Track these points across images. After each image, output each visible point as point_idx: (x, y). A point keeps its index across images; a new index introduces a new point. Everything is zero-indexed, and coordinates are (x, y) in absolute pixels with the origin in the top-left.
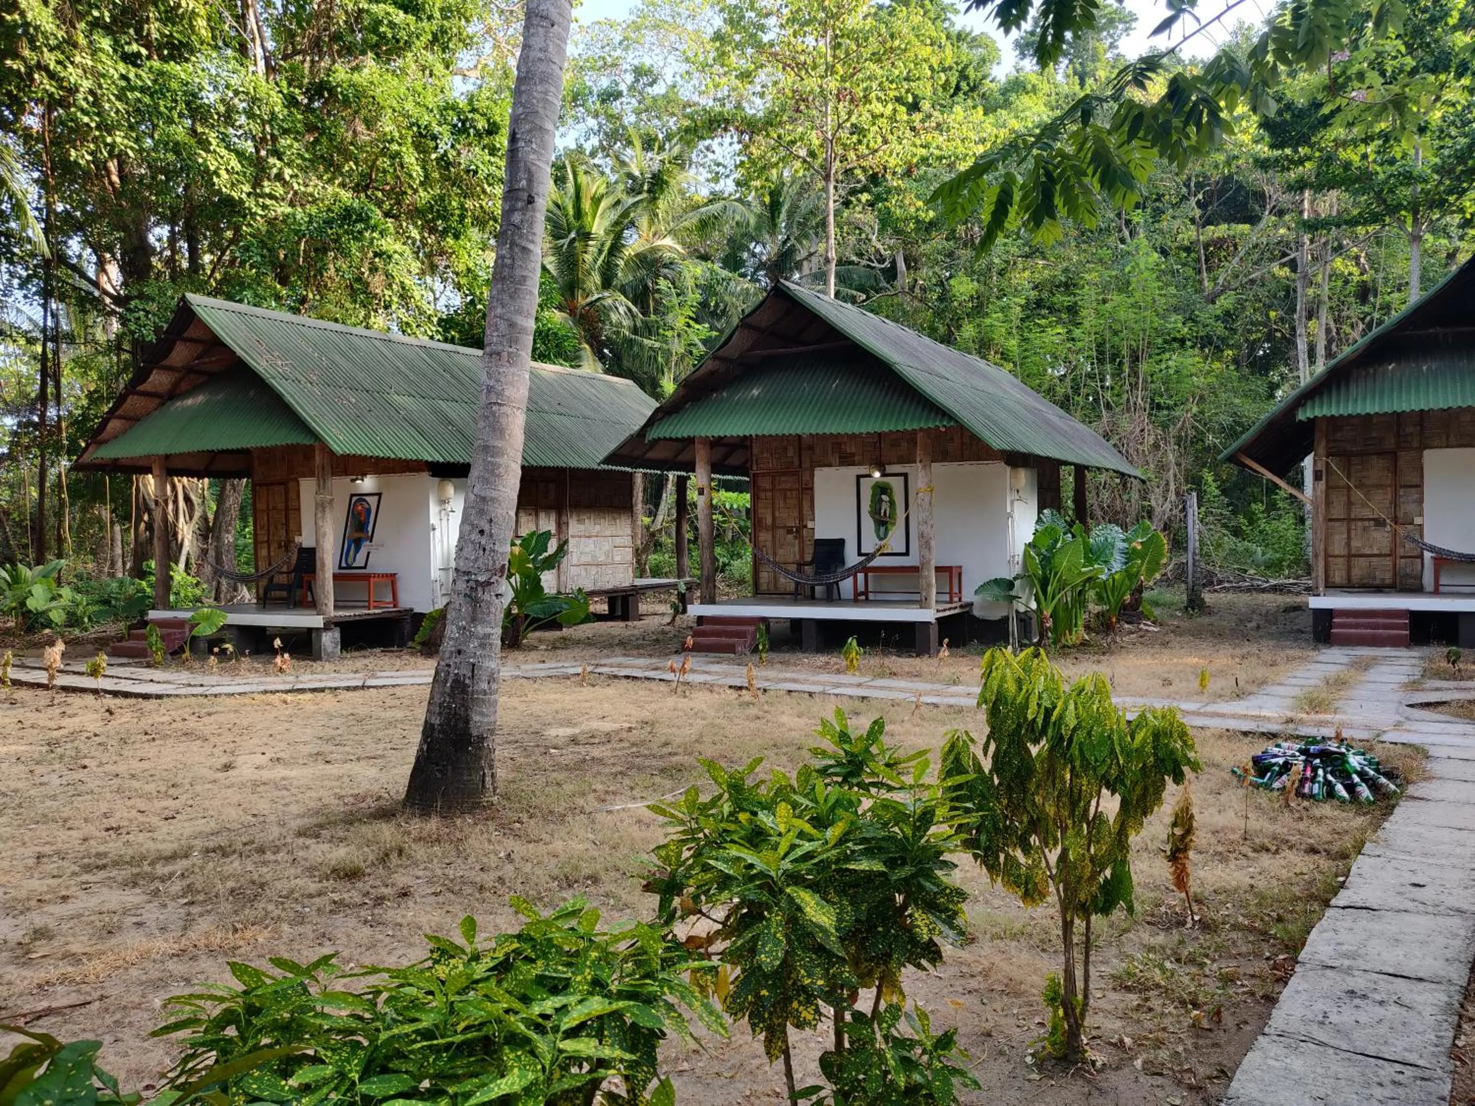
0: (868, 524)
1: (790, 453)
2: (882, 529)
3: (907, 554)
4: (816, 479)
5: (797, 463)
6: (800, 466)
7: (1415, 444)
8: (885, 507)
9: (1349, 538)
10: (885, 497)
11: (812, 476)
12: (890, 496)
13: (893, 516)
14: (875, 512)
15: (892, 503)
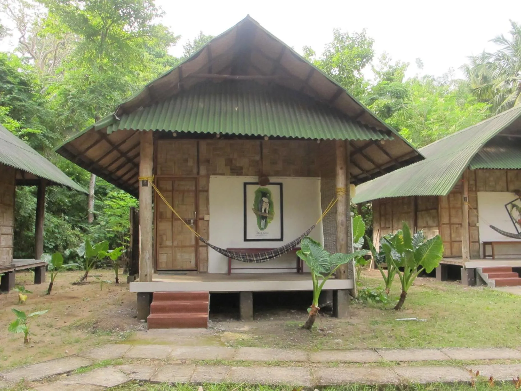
0: (252, 218)
1: (190, 163)
2: (263, 222)
3: (282, 239)
4: (211, 185)
5: (195, 171)
6: (198, 173)
7: (474, 189)
8: (265, 206)
9: (451, 233)
10: (265, 199)
11: (208, 182)
12: (269, 198)
13: (271, 213)
14: (258, 209)
15: (271, 204)
